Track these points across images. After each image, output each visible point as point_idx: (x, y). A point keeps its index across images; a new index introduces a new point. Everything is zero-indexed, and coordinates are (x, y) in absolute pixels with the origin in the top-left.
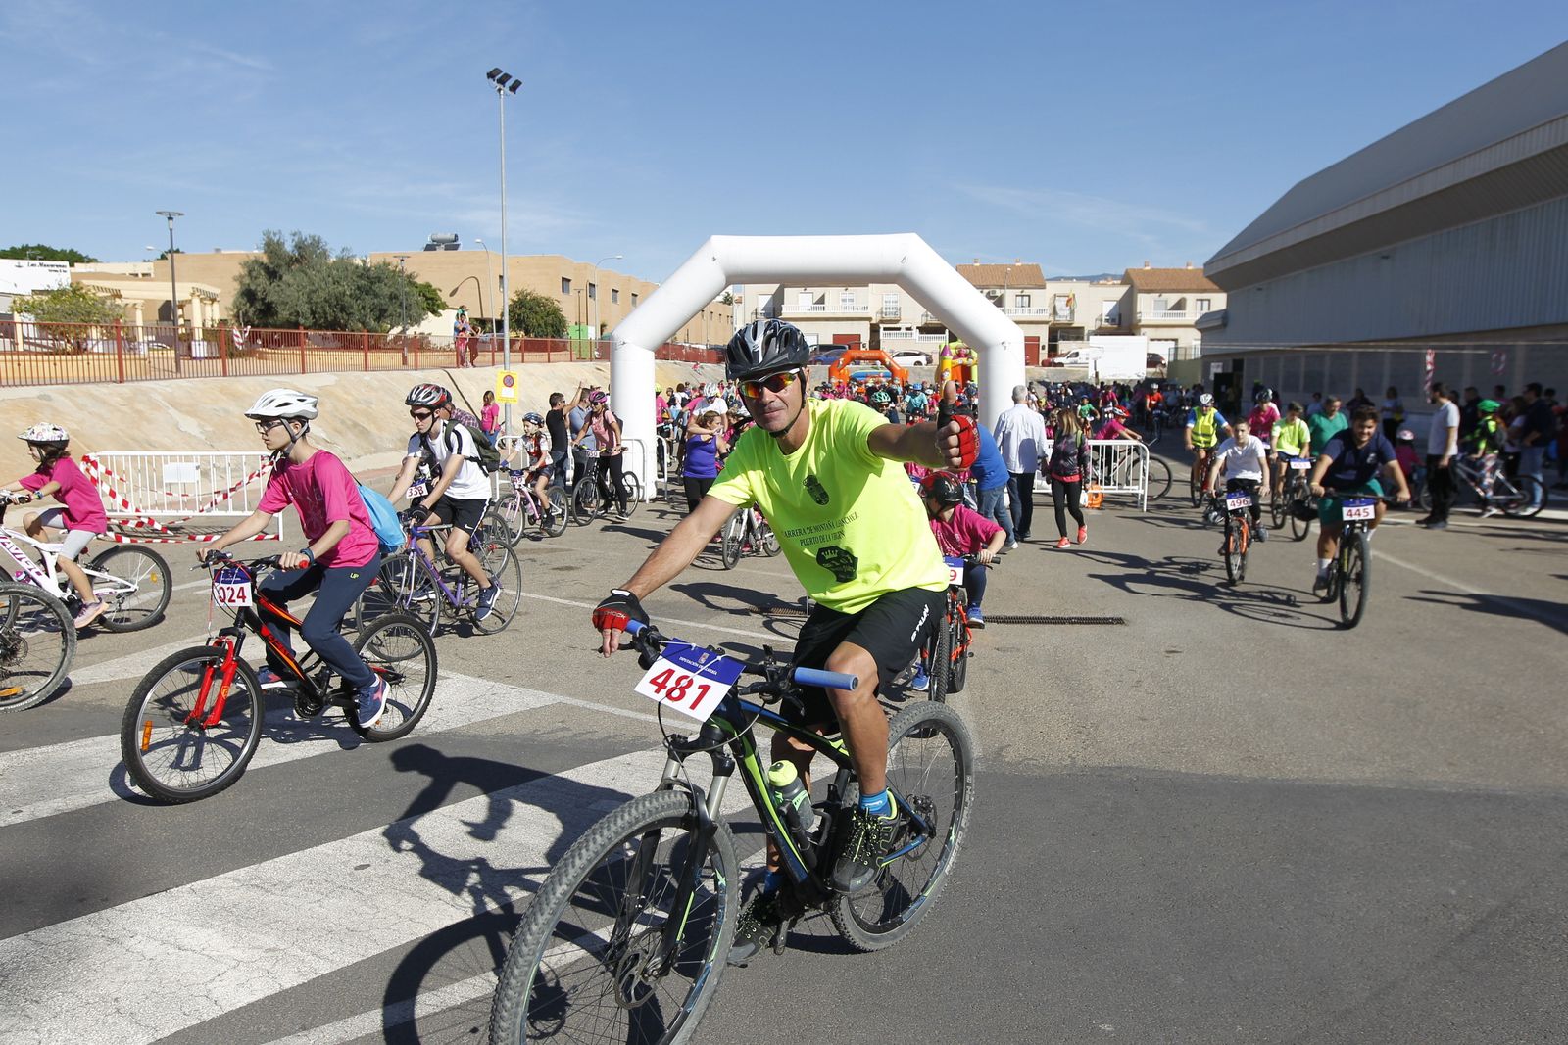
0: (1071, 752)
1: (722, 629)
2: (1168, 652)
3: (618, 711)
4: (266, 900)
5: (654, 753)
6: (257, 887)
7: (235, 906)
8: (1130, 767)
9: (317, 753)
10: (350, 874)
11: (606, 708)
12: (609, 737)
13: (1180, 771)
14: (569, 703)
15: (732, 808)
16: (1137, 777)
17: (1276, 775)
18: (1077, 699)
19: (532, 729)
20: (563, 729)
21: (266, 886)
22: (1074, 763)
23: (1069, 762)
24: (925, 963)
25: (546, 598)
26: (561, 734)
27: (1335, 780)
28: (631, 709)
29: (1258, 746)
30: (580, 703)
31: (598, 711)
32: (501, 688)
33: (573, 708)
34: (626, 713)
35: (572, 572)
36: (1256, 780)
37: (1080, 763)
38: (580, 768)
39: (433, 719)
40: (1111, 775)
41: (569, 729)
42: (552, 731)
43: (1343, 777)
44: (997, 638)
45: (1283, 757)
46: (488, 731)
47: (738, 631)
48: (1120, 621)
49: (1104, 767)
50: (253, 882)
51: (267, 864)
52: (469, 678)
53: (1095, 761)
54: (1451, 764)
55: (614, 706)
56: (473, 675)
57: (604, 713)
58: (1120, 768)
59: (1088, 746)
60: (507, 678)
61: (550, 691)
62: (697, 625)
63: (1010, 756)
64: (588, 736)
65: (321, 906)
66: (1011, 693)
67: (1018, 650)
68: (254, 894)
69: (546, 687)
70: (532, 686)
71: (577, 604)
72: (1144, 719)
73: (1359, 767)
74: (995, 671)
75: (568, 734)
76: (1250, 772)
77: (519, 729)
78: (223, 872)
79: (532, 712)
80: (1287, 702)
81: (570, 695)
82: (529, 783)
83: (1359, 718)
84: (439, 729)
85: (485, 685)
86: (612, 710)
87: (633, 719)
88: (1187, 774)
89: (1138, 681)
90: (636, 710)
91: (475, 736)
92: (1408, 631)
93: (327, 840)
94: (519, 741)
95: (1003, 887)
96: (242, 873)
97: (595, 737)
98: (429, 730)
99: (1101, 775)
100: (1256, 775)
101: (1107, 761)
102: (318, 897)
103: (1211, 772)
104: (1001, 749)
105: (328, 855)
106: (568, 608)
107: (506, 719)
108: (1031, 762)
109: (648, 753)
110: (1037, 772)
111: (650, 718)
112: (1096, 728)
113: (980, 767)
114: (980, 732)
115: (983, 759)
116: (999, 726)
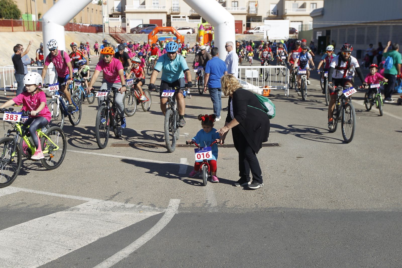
0: (256, 202)
1: (99, 154)
2: (298, 157)
3: (49, 194)
5: (67, 212)
8: (281, 208)
11: (43, 193)
12: (45, 206)
13: (302, 208)
14: (26, 191)
15: (103, 235)
16: (284, 212)
17: (343, 208)
19: (7, 204)
20: (22, 203)
22: (257, 207)
23: (255, 206)
26: (21, 206)
27: (367, 209)
28: (56, 193)
29: (335, 196)
30: (31, 191)
31: (39, 194)
33: (27, 193)
34: (53, 194)
36: (334, 210)
37: (260, 206)
38: (30, 221)
40: (273, 211)
41: (25, 203)
42: (17, 205)
43: (370, 208)
44: (224, 154)
45: (346, 200)
47: (106, 155)
48: (277, 145)
49: (270, 208)
53: (266, 206)
55: (48, 191)
57: (42, 195)
58: (276, 208)
59: (263, 199)
62: (87, 153)
63: (229, 205)
64: (35, 206)
67: (233, 159)
72: (287, 187)
73: (377, 203)
74: (223, 168)
75: (25, 206)
76: (332, 207)
80: (347, 177)
81: (26, 188)
82: (5, 230)
83: (377, 183)
86: (46, 193)
87: (57, 197)
88: (305, 209)
89: (285, 170)
90: (58, 193)
92: (398, 145)
95: (226, 262)
97: (38, 206)
99: (269, 211)
100: (334, 208)
101: (271, 206)
103: (315, 208)
104: (225, 202)
108: (238, 207)
109: (64, 212)
110: (241, 211)
111: (65, 196)
112: (267, 191)
113: (216, 211)
114: (216, 195)
115: (218, 207)
116: (224, 192)
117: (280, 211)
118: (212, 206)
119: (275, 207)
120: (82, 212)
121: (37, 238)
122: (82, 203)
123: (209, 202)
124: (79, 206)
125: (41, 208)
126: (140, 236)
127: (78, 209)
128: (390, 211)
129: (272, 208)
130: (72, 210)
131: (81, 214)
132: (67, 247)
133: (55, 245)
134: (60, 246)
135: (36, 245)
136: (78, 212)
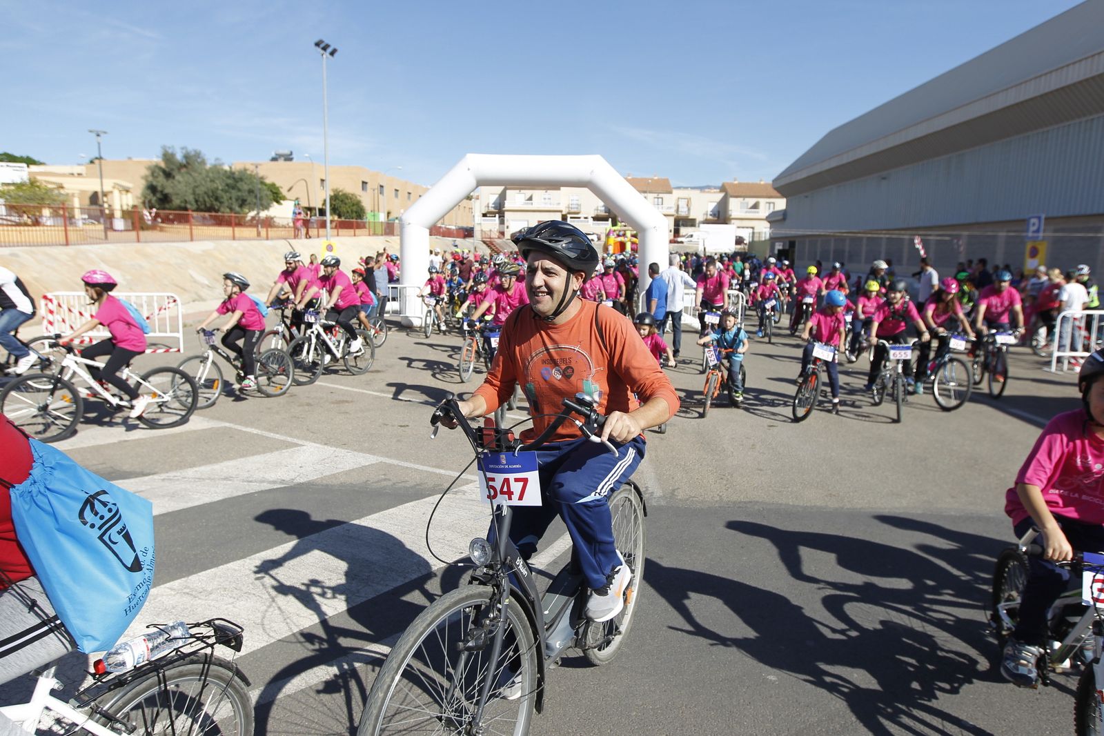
0: (718, 492)
3: (421, 467)
4: (195, 603)
6: (188, 594)
7: (173, 608)
8: (757, 502)
9: (220, 498)
10: (252, 584)
11: (412, 465)
12: (418, 485)
13: (789, 504)
14: (387, 462)
16: (763, 508)
17: (849, 506)
18: (717, 457)
19: (365, 480)
20: (385, 480)
21: (194, 593)
23: (718, 498)
24: (648, 637)
25: (365, 391)
26: (384, 483)
27: (885, 508)
28: (429, 466)
29: (834, 487)
30: (395, 462)
31: (407, 468)
32: (341, 452)
33: (390, 465)
34: (425, 468)
35: (379, 374)
36: (837, 509)
37: (725, 499)
38: (400, 507)
39: (297, 474)
40: (746, 507)
41: (389, 480)
42: (376, 482)
45: (851, 494)
46: (335, 482)
49: (740, 503)
50: (185, 591)
51: (193, 578)
52: (318, 445)
53: (734, 498)
54: (953, 497)
55: (418, 464)
56: (321, 443)
57: (411, 468)
58: (751, 502)
59: (728, 488)
60: (344, 445)
61: (374, 454)
63: (680, 495)
64: (403, 484)
65: (234, 607)
66: (674, 453)
68: (186, 599)
69: (370, 451)
70: (361, 451)
71: (385, 395)
72: (761, 470)
75: (389, 483)
76: (832, 504)
77: (356, 480)
78: (163, 584)
79: (364, 468)
80: (847, 458)
81: (388, 457)
83: (893, 468)
84: (302, 481)
85: (329, 450)
86: (417, 466)
87: (431, 473)
88: (793, 506)
89: (753, 445)
90: (433, 467)
91: (327, 485)
93: (233, 560)
94: (356, 489)
96: (176, 584)
97: (407, 485)
98: (295, 481)
99: (740, 507)
100: (836, 506)
101: (742, 498)
102: (231, 600)
103: (808, 505)
104: (674, 490)
105: (235, 570)
106: (380, 398)
107: (347, 473)
108: (694, 499)
110: (699, 506)
111: (442, 472)
112: (732, 476)
113: (663, 503)
114: (659, 480)
115: (664, 497)
116: (670, 475)
117: (756, 507)
118: (655, 495)
119: (747, 500)
120: (469, 497)
121: (413, 533)
122: (467, 484)
123: (650, 490)
124: (465, 488)
125: (411, 487)
126: (559, 538)
127: (464, 493)
128: (920, 512)
129: (745, 502)
130: (456, 493)
131: (469, 500)
132: (456, 548)
133: (439, 545)
134: (446, 547)
135: (413, 543)
136: (464, 497)
